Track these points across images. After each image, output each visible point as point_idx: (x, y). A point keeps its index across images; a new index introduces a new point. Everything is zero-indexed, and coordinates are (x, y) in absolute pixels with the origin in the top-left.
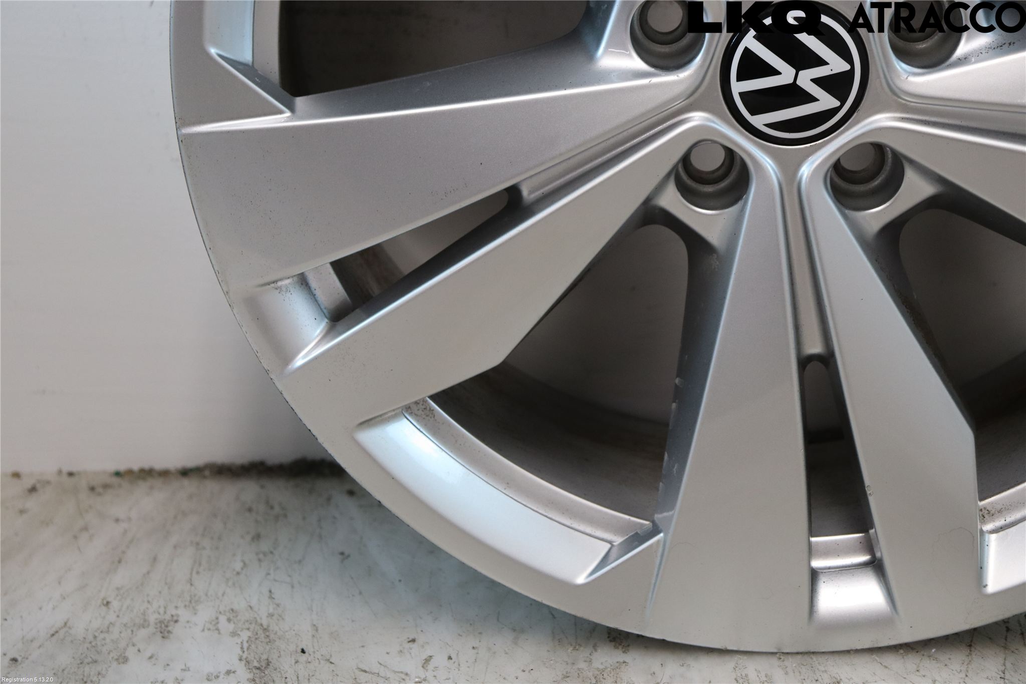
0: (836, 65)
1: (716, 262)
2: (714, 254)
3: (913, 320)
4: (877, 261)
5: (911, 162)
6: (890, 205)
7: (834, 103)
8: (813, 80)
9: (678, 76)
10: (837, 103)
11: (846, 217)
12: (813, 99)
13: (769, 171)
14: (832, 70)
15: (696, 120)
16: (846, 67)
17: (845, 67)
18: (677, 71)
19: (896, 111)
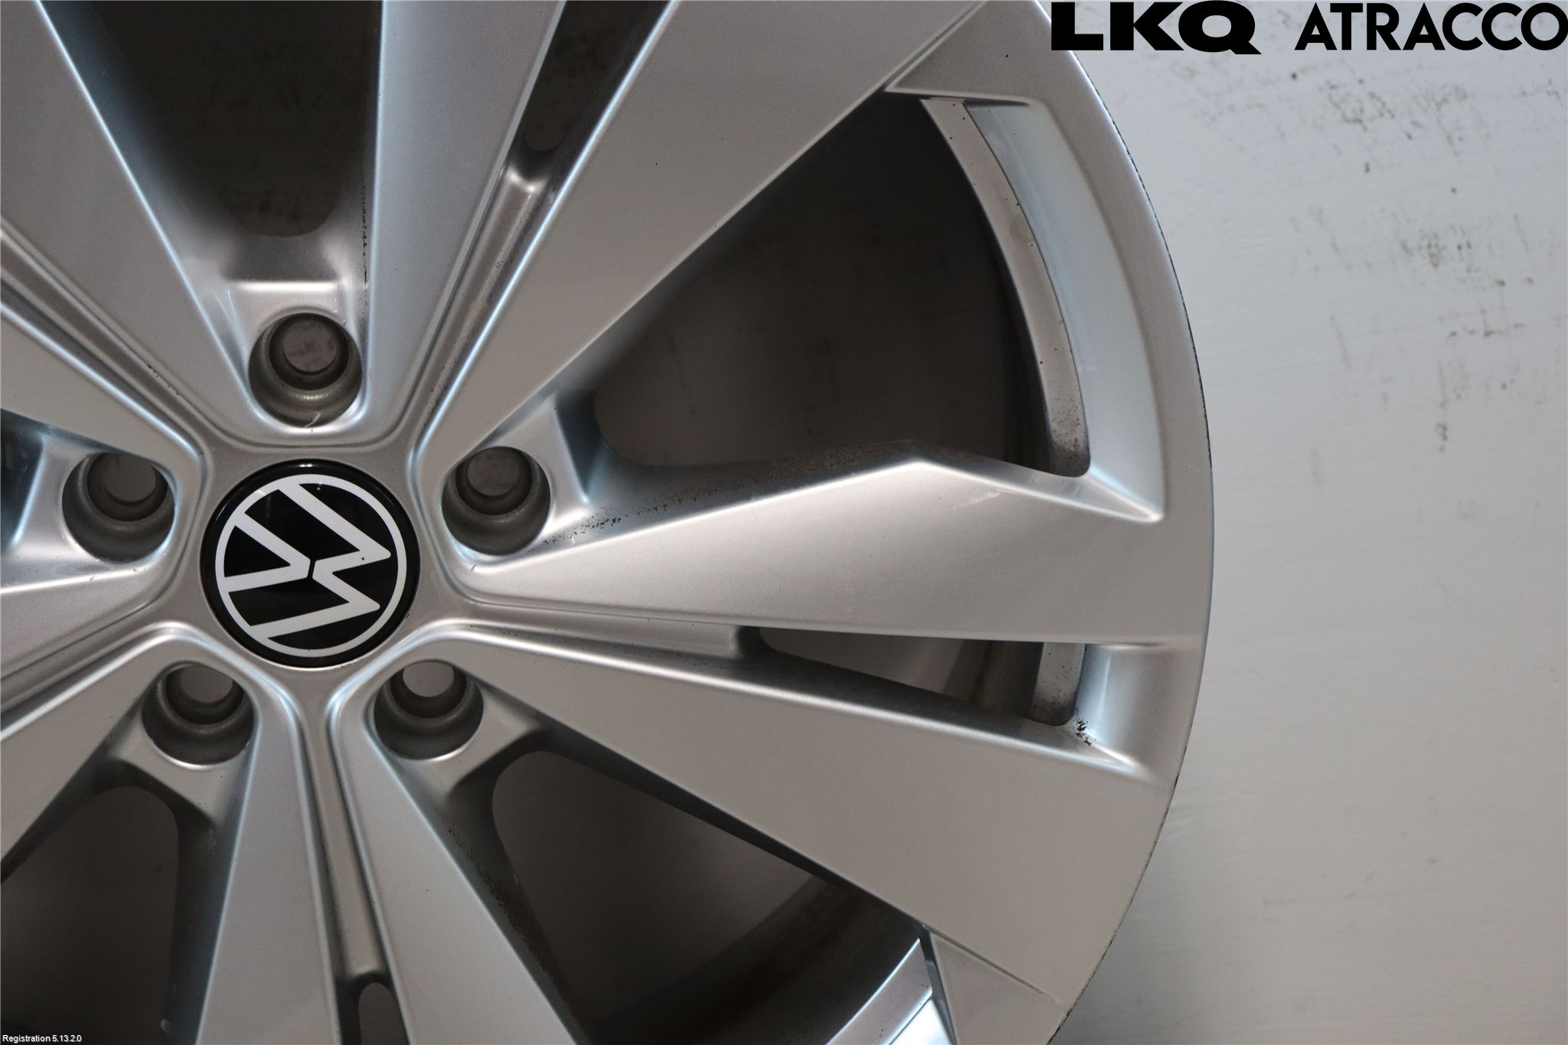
0: (370, 551)
1: (212, 842)
2: (210, 830)
3: (509, 917)
4: (450, 832)
5: (490, 689)
6: (467, 749)
7: (370, 605)
8: (337, 574)
9: (134, 570)
10: (375, 606)
11: (399, 770)
12: (338, 601)
13: (282, 705)
14: (363, 559)
15: (171, 633)
16: (386, 554)
17: (381, 554)
18: (134, 563)
19: (461, 616)
